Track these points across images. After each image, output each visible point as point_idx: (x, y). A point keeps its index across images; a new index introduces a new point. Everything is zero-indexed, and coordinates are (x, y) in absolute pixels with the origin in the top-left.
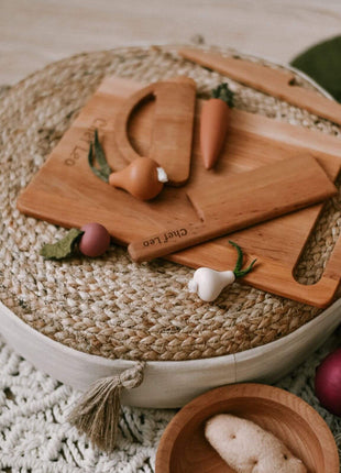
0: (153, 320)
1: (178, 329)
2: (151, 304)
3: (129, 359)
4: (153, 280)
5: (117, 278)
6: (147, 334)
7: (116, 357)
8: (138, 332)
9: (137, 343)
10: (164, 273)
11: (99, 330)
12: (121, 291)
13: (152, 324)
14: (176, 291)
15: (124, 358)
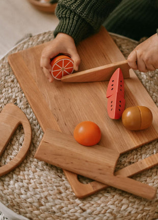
0: (43, 203)
1: (54, 212)
2: (46, 193)
3: (26, 217)
4: (53, 180)
5: (36, 171)
6: (38, 209)
7: (20, 214)
8: (34, 207)
9: (32, 212)
10: (61, 177)
11: (15, 198)
12: (35, 180)
13: (42, 205)
14: (62, 191)
15: (23, 215)
